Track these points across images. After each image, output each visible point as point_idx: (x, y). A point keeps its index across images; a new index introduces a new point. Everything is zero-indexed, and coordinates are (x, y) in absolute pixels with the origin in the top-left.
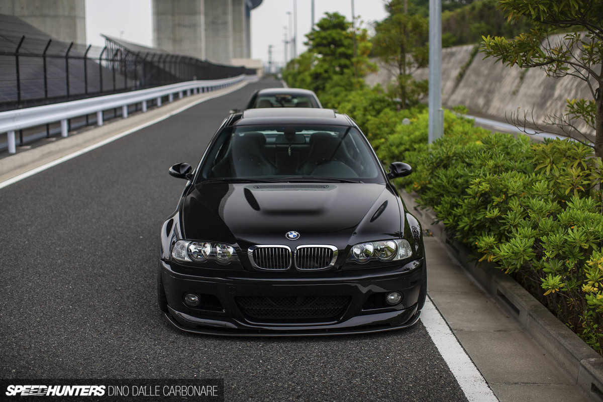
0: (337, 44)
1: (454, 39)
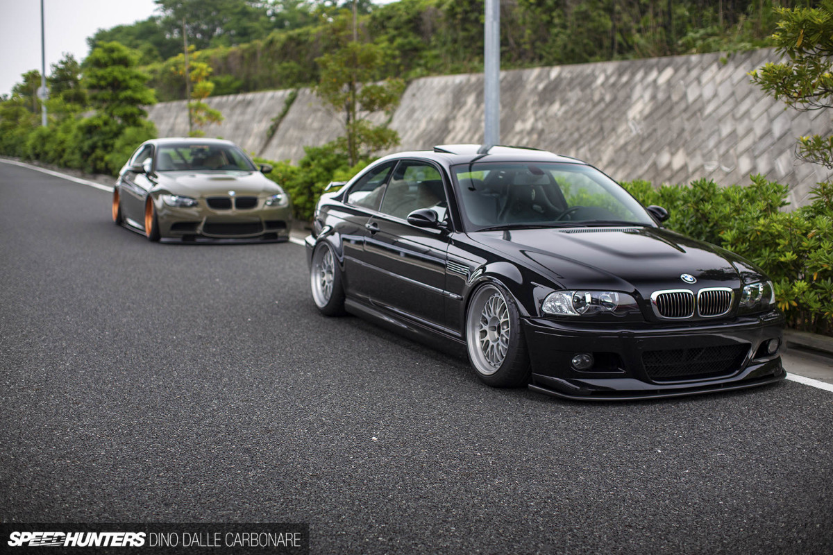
0: (116, 85)
1: (237, 84)
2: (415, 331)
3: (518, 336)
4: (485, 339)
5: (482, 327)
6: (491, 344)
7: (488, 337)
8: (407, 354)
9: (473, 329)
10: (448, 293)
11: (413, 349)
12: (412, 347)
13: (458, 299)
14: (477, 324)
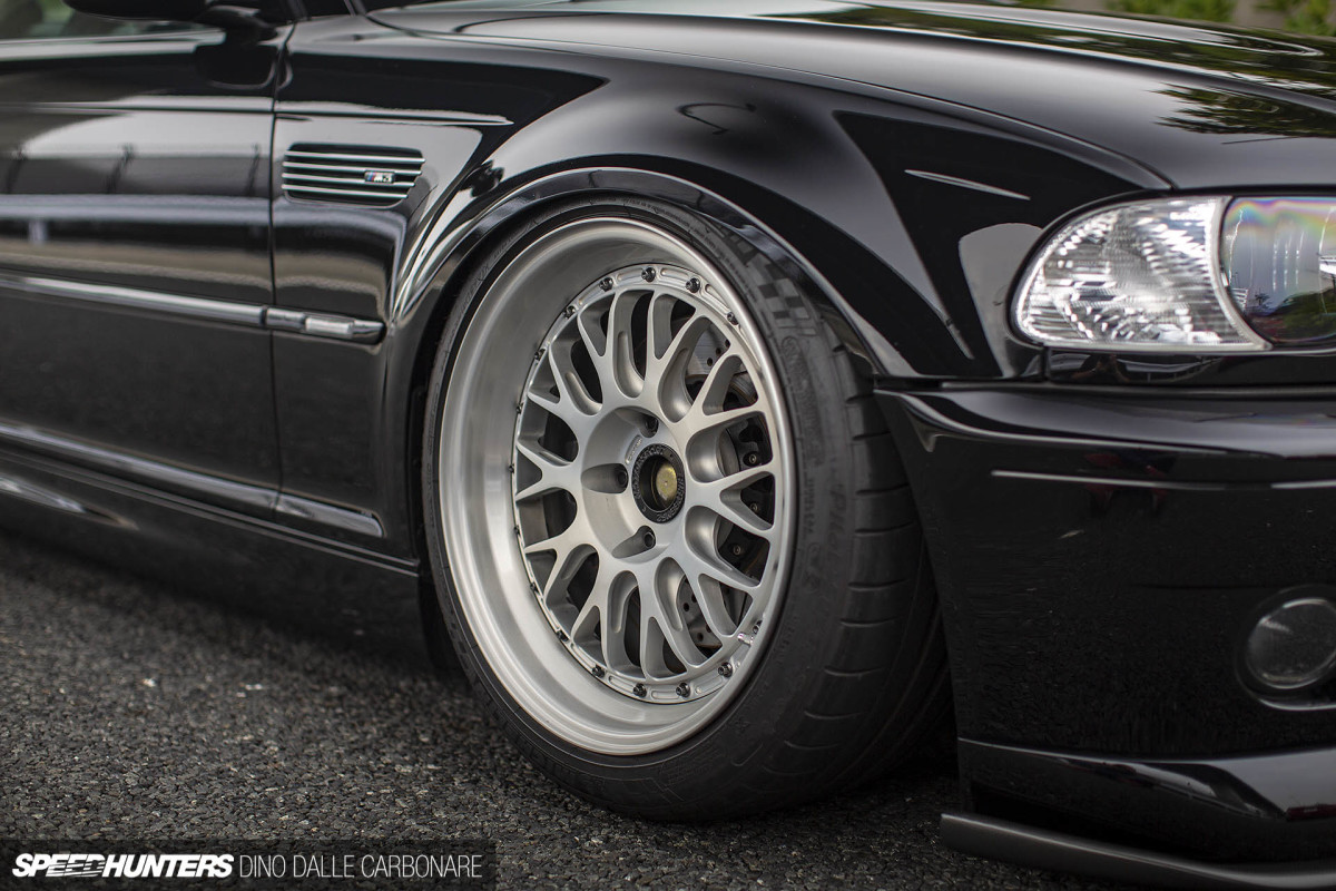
2: (124, 522)
3: (860, 511)
4: (563, 544)
5: (531, 473)
6: (609, 568)
7: (581, 531)
8: (90, 627)
9: (475, 492)
10: (299, 315)
11: (111, 604)
12: (104, 592)
13: (358, 338)
14: (495, 458)
